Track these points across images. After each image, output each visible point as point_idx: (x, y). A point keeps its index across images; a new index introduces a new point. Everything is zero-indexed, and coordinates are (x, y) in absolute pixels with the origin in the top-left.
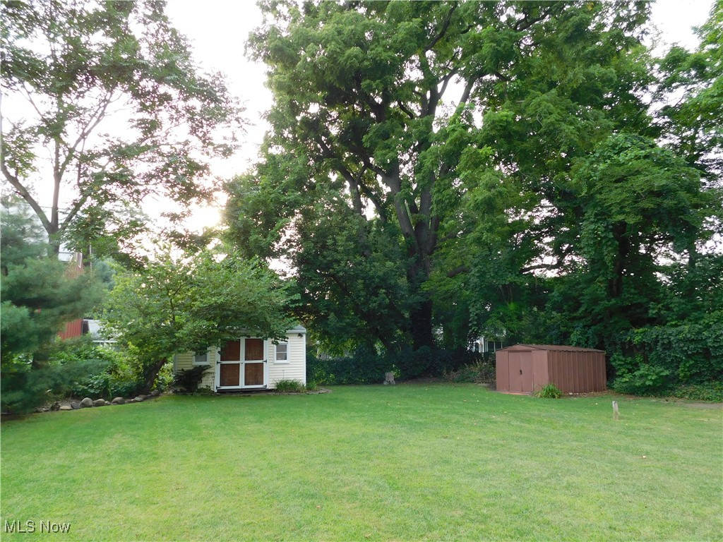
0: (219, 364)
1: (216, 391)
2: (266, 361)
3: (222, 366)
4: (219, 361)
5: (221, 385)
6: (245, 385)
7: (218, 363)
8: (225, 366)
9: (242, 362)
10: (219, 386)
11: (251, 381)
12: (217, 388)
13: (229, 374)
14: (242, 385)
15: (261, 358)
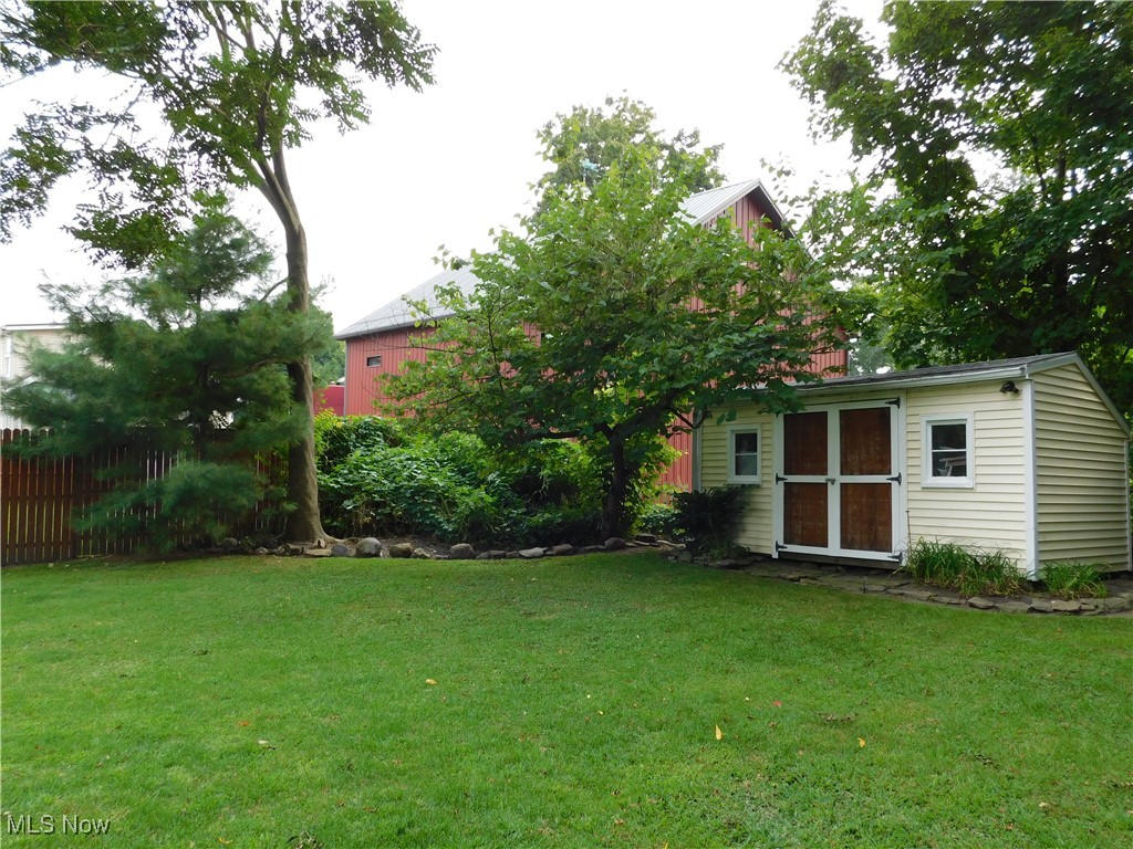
0: (781, 483)
1: (775, 556)
2: (898, 479)
3: (789, 487)
4: (781, 475)
5: (787, 541)
6: (842, 547)
7: (778, 479)
8: (795, 490)
9: (835, 478)
10: (781, 543)
11: (857, 537)
12: (778, 546)
13: (803, 511)
14: (834, 548)
15: (885, 469)
